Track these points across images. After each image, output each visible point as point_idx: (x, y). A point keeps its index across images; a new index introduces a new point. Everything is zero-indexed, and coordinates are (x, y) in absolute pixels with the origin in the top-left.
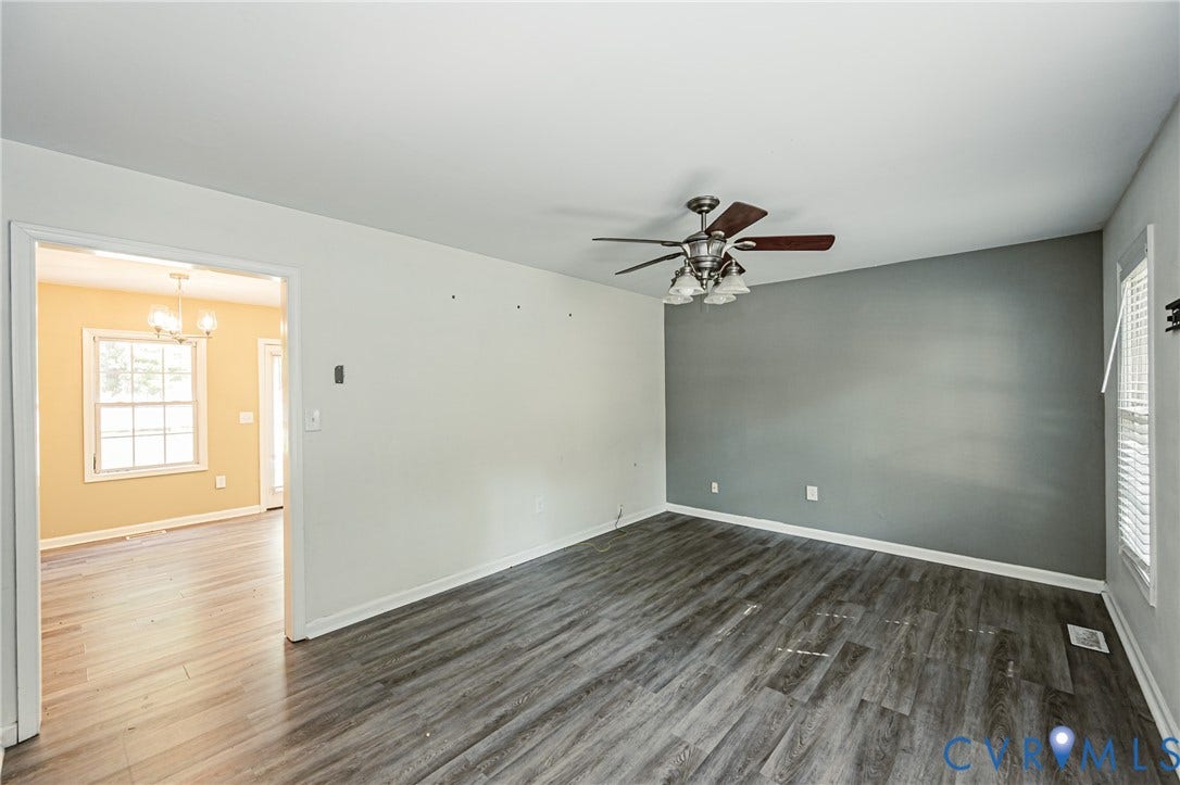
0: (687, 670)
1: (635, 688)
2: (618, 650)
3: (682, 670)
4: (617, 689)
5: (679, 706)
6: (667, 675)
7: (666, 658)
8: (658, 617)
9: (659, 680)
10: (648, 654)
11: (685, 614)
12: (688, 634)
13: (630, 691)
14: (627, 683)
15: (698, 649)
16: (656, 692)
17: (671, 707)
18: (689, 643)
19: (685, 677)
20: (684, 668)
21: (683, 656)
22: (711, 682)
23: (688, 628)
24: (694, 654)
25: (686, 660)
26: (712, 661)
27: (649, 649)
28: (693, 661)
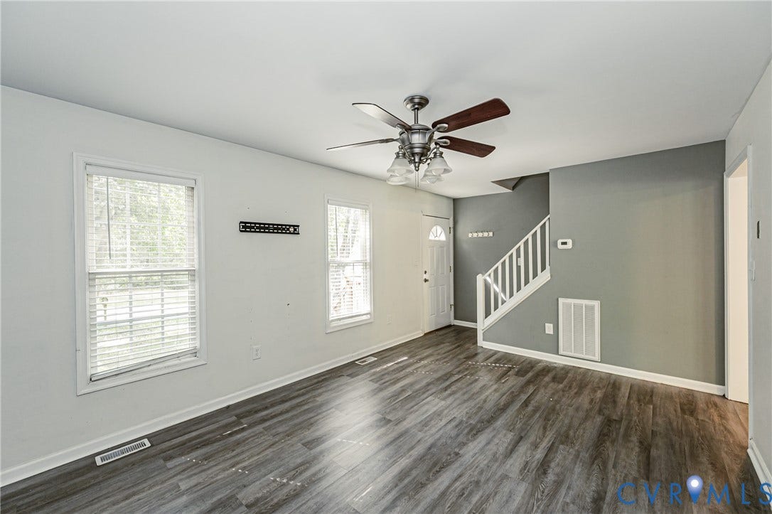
0: (436, 430)
1: (467, 419)
2: (488, 443)
3: (441, 429)
4: (477, 418)
5: (442, 411)
6: (450, 426)
7: (451, 437)
8: (463, 479)
9: (453, 424)
10: (465, 440)
11: (436, 483)
12: (435, 459)
13: (469, 417)
14: (472, 422)
15: (428, 444)
16: (455, 418)
17: (446, 412)
18: (434, 450)
19: (438, 425)
20: (439, 430)
21: (439, 439)
22: (423, 423)
23: (435, 464)
24: (431, 441)
25: (437, 436)
26: (420, 435)
27: (464, 444)
28: (432, 435)
